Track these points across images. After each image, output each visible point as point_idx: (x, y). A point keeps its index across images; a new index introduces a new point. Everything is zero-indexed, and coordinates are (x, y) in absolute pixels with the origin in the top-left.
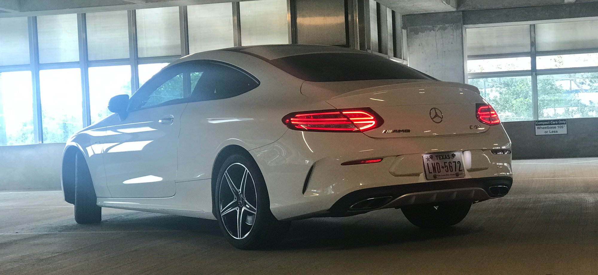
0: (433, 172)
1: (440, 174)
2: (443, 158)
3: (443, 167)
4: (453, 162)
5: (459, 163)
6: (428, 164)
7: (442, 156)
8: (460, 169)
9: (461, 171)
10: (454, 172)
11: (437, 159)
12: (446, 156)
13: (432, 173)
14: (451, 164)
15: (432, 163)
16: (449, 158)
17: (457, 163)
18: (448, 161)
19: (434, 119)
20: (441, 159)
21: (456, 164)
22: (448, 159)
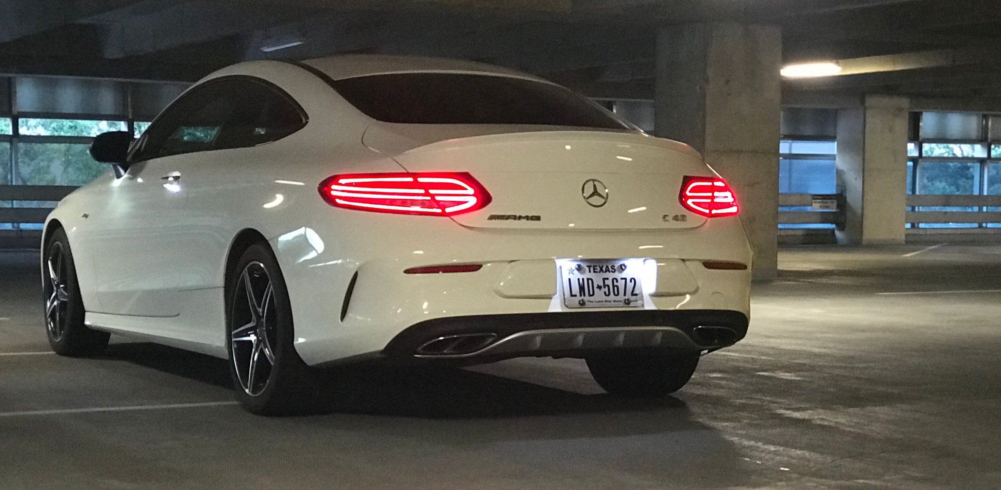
0: (578, 294)
1: (592, 298)
2: (601, 270)
3: (599, 287)
4: (622, 279)
5: (633, 280)
6: (570, 279)
7: (600, 267)
8: (635, 293)
9: (636, 295)
10: (621, 297)
11: (590, 272)
12: (607, 267)
13: (575, 296)
14: (617, 281)
15: (579, 279)
16: (615, 272)
17: (628, 281)
18: (611, 276)
19: (590, 200)
20: (597, 272)
21: (626, 282)
22: (611, 273)
